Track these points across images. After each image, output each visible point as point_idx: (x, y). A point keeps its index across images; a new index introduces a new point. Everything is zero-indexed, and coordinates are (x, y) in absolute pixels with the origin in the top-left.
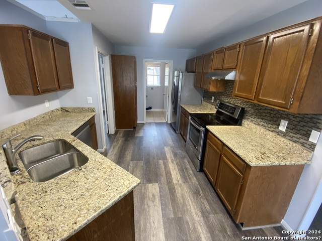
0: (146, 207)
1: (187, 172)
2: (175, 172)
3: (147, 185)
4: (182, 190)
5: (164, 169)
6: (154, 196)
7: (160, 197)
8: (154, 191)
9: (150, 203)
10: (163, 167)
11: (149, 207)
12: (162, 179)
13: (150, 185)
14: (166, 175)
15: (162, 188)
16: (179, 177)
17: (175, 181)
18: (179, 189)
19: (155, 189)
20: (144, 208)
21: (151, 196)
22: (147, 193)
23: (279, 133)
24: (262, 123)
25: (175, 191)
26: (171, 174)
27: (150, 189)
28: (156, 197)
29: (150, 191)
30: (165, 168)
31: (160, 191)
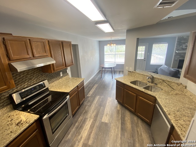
0: (111, 112)
1: (79, 125)
2: (87, 127)
3: (108, 122)
4: (92, 115)
5: (93, 132)
6: (106, 116)
7: (103, 114)
8: (105, 118)
9: (109, 113)
10: (92, 134)
11: (110, 112)
12: (98, 124)
13: (106, 122)
14: (94, 126)
15: (101, 118)
16: (87, 123)
17: (92, 120)
18: (92, 116)
19: (104, 119)
20: (112, 112)
21: (108, 116)
22: (109, 117)
23: (62, 77)
24: (54, 80)
25: (95, 115)
26: (91, 126)
27: (107, 119)
28: (105, 115)
29: (107, 118)
30: (91, 133)
31: (102, 117)
